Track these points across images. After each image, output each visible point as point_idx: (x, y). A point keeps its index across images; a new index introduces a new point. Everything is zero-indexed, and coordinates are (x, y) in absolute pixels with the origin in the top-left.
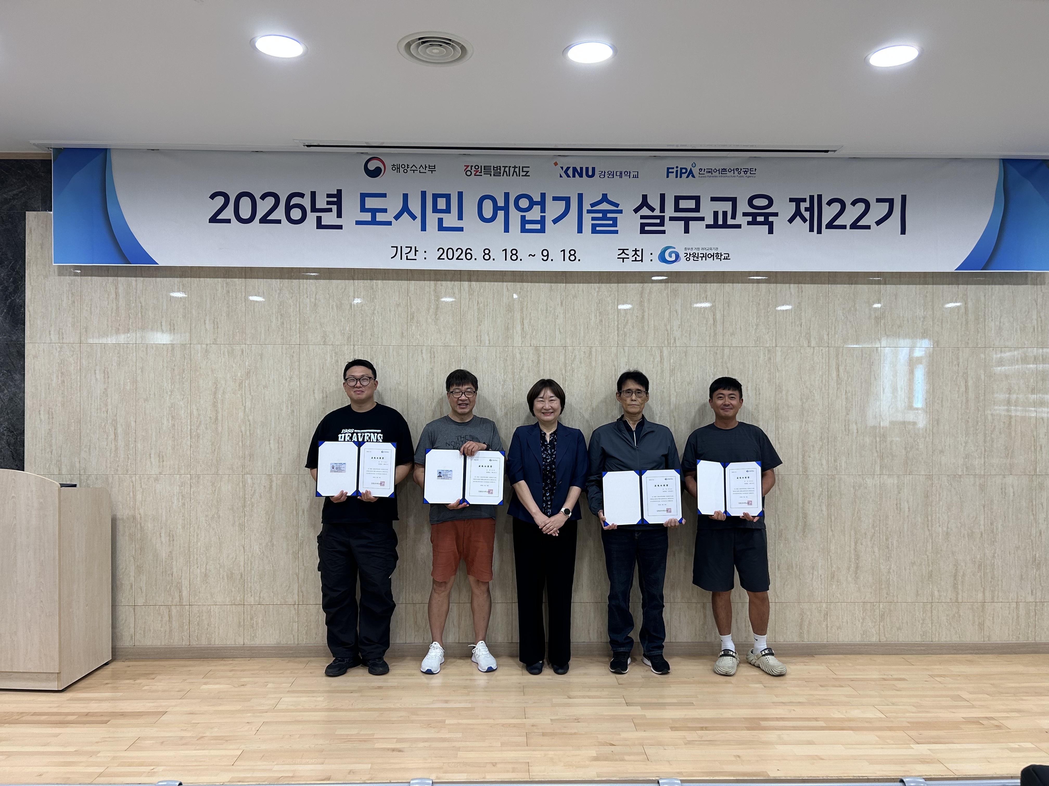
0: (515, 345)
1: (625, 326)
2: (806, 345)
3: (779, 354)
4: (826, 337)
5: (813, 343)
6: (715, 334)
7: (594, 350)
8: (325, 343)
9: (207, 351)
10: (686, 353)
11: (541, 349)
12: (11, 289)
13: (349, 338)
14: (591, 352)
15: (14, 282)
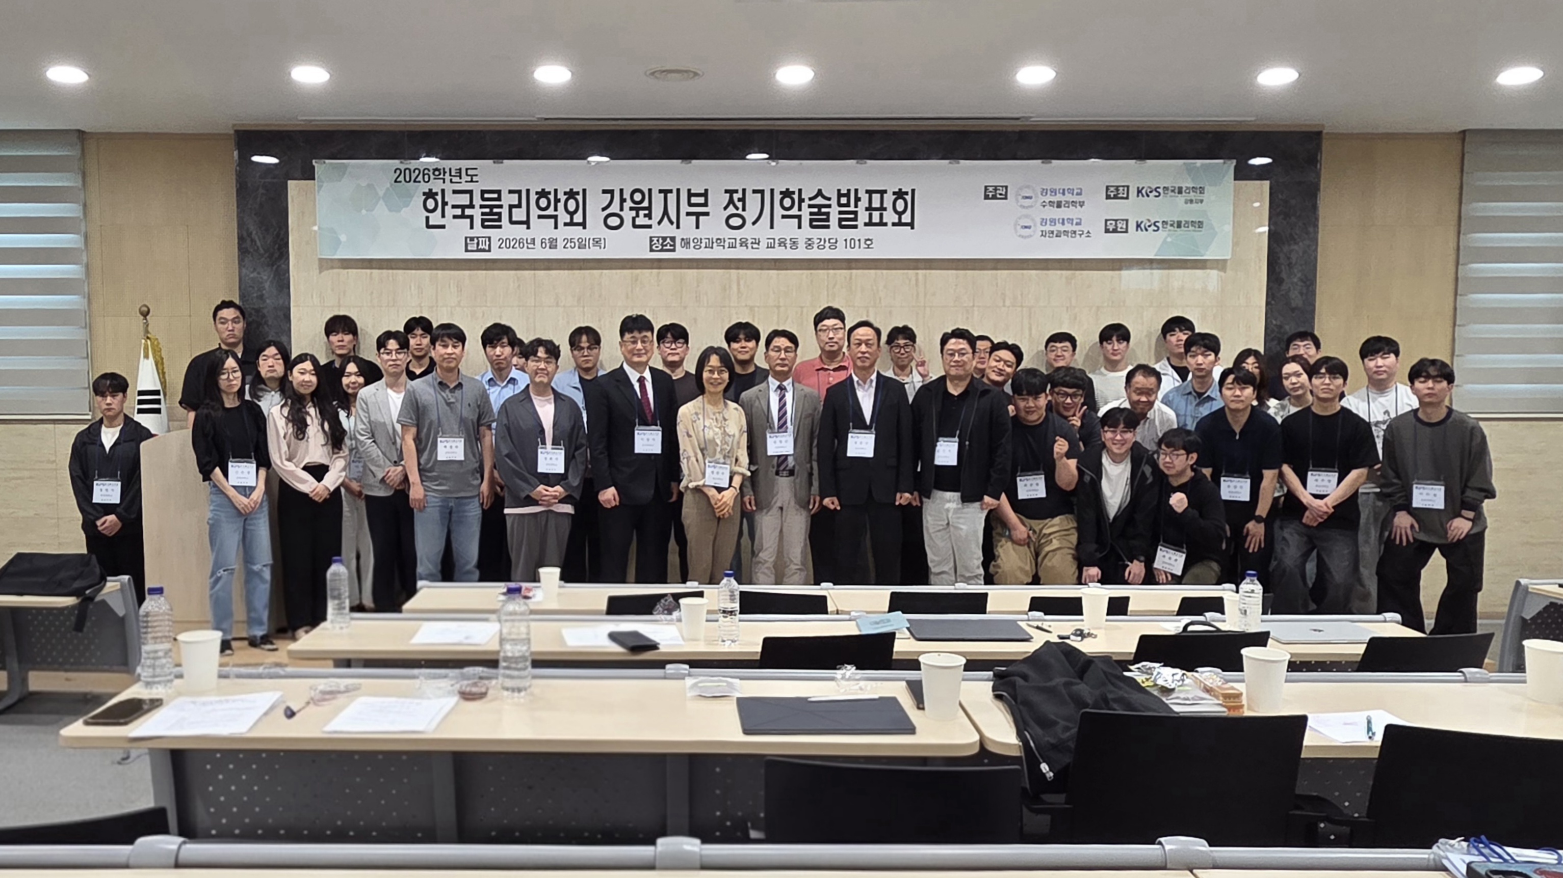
0: (732, 304)
1: (835, 285)
2: (1001, 304)
3: (976, 313)
4: (1019, 297)
5: (1008, 303)
6: (918, 295)
7: (805, 310)
8: (557, 305)
9: (451, 313)
10: (890, 312)
11: (756, 309)
12: (276, 255)
13: (579, 300)
14: (802, 312)
15: (279, 249)
